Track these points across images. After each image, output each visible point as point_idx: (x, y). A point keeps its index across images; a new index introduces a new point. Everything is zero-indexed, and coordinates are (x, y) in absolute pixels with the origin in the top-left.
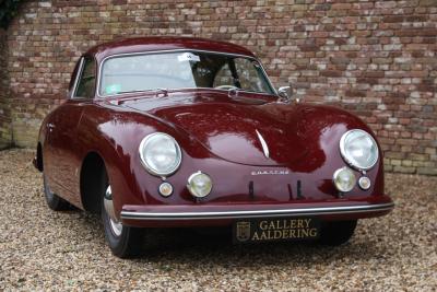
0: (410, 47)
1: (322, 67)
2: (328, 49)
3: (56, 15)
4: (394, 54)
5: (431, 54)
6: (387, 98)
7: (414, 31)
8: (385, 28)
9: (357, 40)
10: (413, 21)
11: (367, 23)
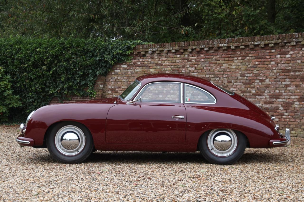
0: (294, 83)
1: (254, 91)
2: (256, 84)
3: (129, 71)
4: (287, 86)
6: (284, 104)
7: (296, 76)
8: (283, 75)
9: (269, 80)
10: (296, 72)
11: (274, 73)
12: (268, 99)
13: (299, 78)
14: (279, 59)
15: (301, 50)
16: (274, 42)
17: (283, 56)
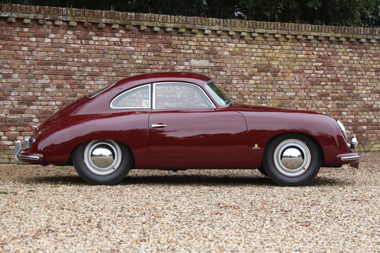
0: (56, 81)
4: (45, 86)
5: (69, 87)
6: (39, 114)
7: (58, 71)
8: (39, 69)
9: (19, 76)
10: (57, 65)
11: (26, 65)
12: (16, 106)
13: (61, 75)
14: (34, 44)
15: (66, 33)
16: (32, 16)
17: (40, 39)
